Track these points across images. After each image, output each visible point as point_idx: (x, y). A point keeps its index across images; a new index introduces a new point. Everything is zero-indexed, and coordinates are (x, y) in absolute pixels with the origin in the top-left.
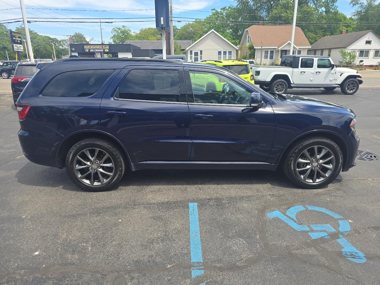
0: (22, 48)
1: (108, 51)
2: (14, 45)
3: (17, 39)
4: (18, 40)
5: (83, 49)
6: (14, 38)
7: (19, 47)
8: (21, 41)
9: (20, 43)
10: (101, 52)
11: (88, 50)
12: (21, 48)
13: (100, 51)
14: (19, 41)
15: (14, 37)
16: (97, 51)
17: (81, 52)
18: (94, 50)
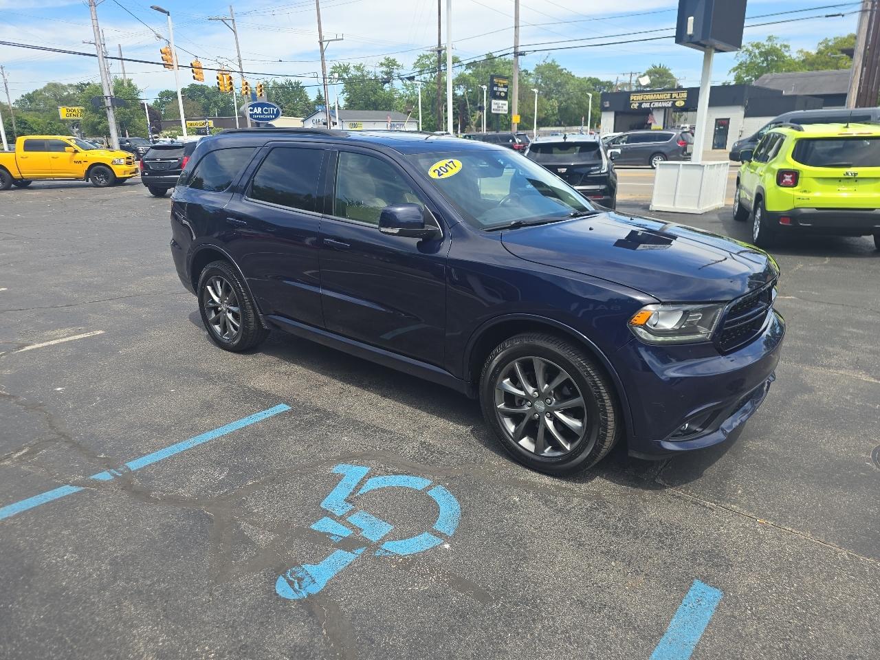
0: (506, 108)
1: (683, 104)
2: (493, 101)
3: (501, 89)
4: (501, 92)
5: (628, 102)
6: (495, 89)
7: (500, 105)
8: (506, 93)
9: (505, 98)
10: (665, 108)
11: (637, 104)
12: (504, 107)
13: (665, 104)
14: (503, 94)
15: (497, 86)
16: (657, 105)
17: (621, 109)
18: (651, 103)
